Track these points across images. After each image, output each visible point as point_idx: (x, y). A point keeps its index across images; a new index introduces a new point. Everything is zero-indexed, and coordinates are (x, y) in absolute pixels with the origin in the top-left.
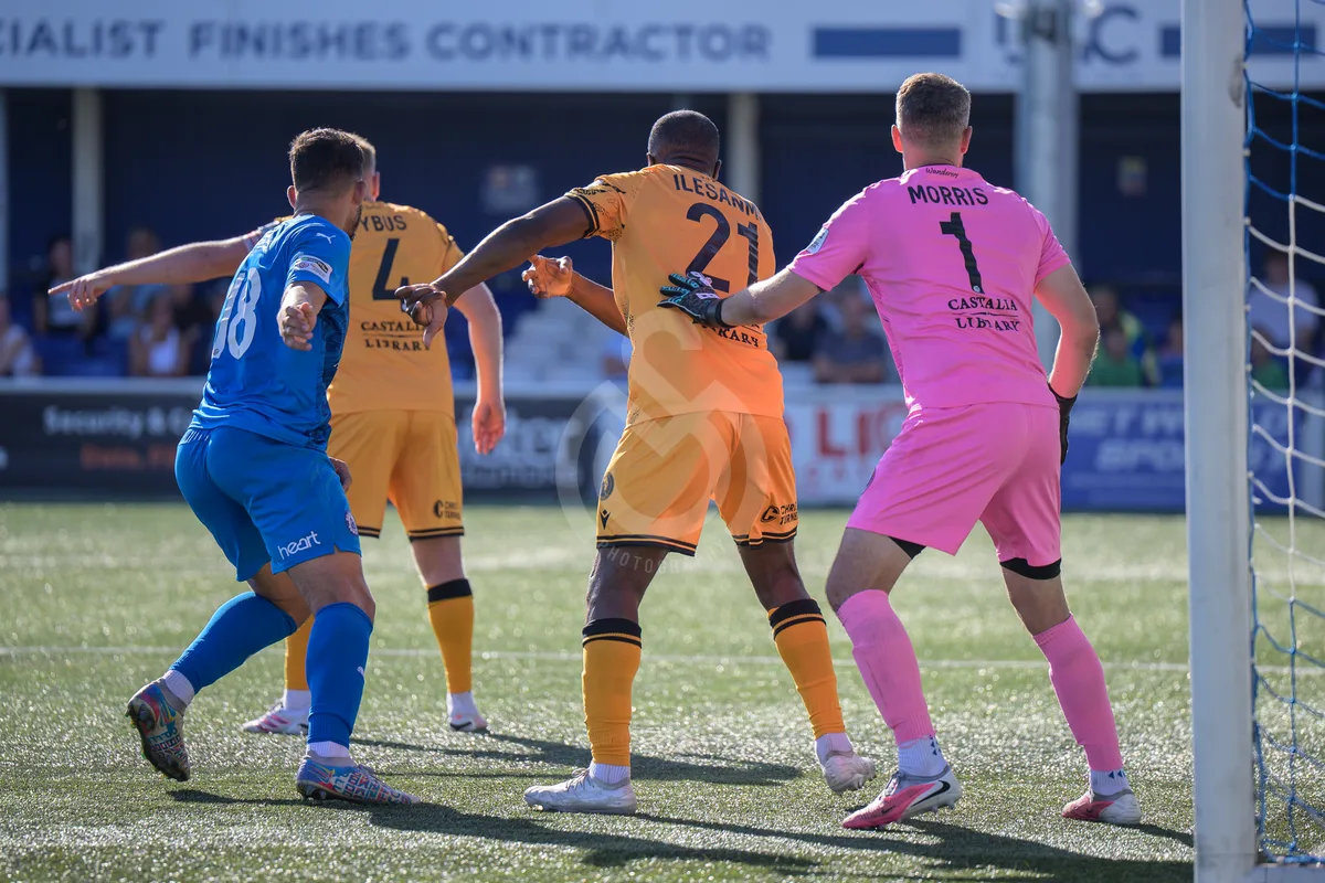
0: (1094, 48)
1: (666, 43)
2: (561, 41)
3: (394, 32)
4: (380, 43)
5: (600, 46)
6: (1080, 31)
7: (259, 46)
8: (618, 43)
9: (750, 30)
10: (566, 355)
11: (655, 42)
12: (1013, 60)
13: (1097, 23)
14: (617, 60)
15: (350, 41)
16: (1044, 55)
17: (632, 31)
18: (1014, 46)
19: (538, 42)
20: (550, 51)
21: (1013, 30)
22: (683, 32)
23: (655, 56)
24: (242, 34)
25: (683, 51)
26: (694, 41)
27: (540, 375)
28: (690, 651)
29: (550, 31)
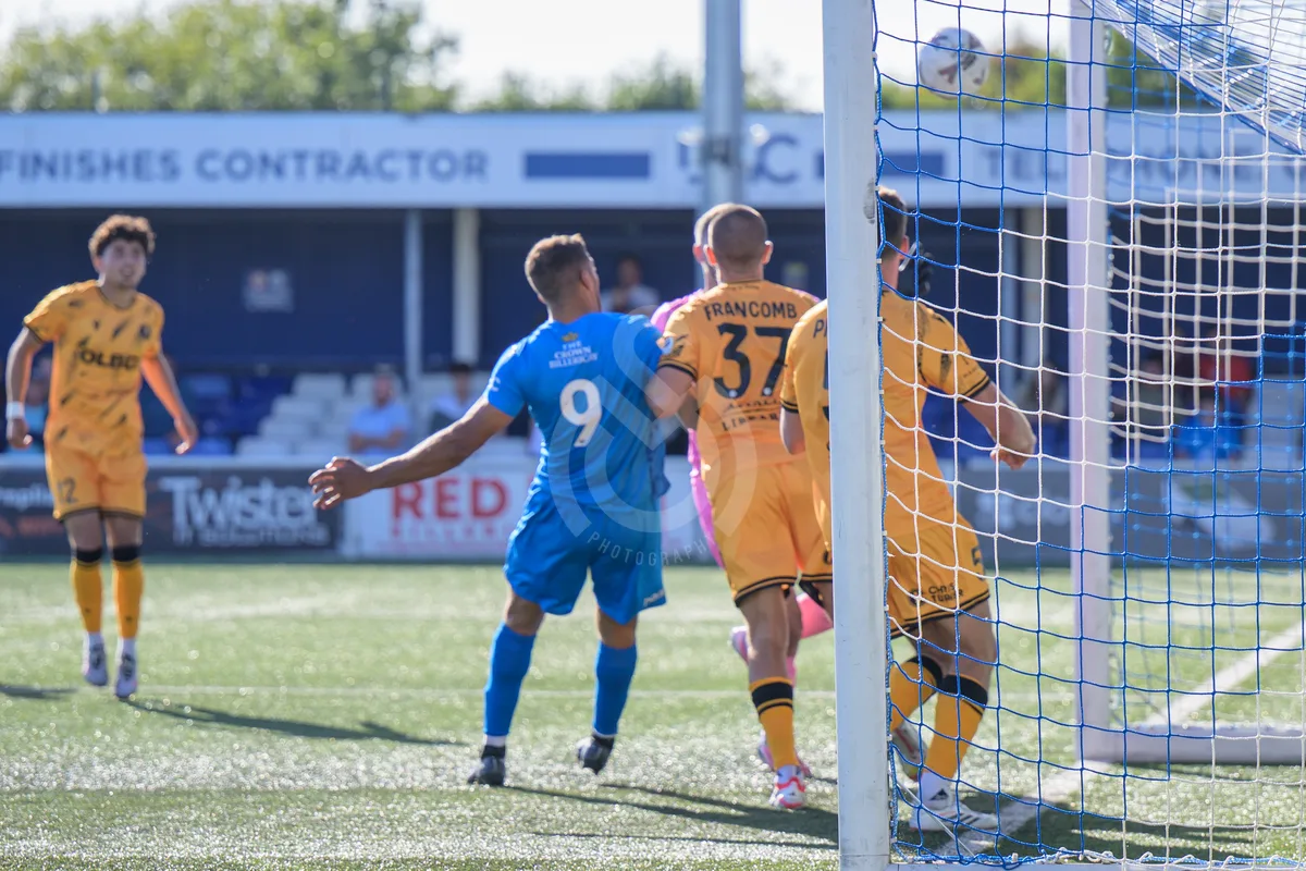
0: (760, 170)
1: (401, 166)
2: (310, 165)
3: (166, 158)
4: (156, 167)
5: (343, 168)
6: (749, 157)
7: (52, 171)
8: (359, 166)
9: (469, 156)
10: (315, 431)
11: (389, 165)
12: (694, 180)
13: (764, 149)
14: (359, 180)
15: (130, 165)
16: (720, 177)
17: (371, 157)
18: (694, 168)
19: (290, 166)
20: (301, 172)
21: (694, 156)
22: (415, 157)
23: (390, 177)
24: (37, 160)
25: (415, 172)
26: (424, 165)
27: (294, 449)
28: (419, 686)
29: (301, 156)
